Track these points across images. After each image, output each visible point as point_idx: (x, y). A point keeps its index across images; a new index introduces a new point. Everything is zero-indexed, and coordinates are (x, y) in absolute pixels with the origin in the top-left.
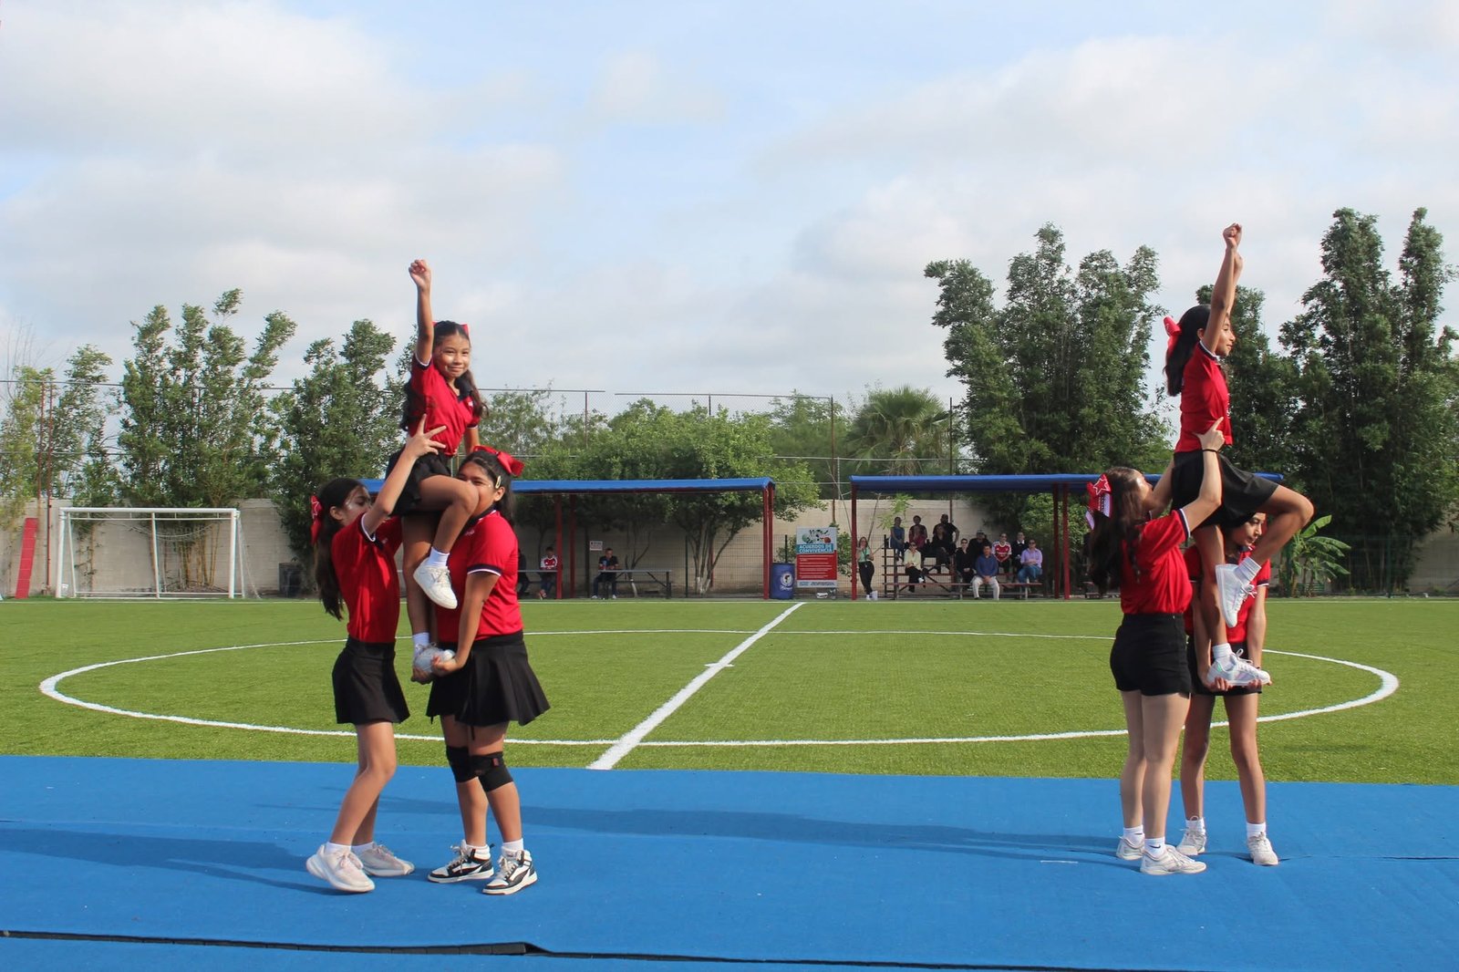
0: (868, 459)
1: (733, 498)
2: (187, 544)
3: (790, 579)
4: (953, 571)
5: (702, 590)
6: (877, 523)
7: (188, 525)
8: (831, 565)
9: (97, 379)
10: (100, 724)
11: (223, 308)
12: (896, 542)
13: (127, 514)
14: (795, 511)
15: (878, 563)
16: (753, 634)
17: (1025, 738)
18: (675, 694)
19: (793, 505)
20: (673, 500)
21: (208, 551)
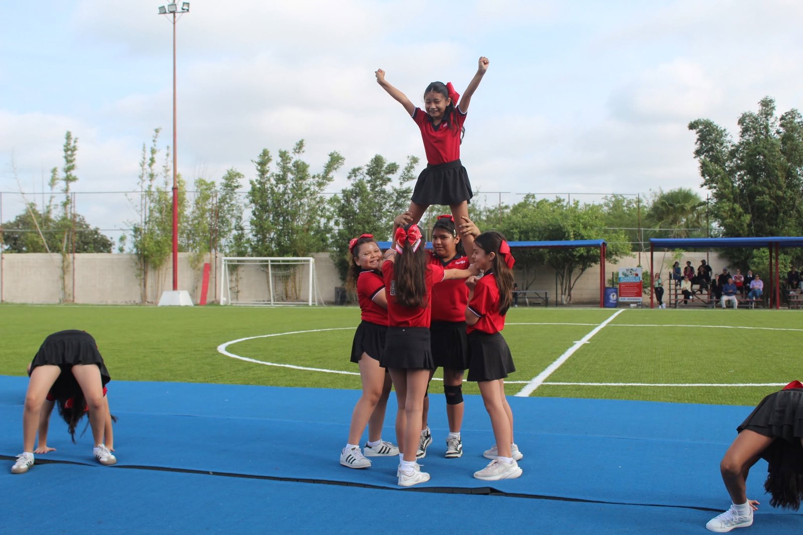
0: (657, 229)
1: (582, 251)
2: (287, 276)
3: (615, 296)
4: (710, 292)
5: (565, 302)
6: (665, 265)
7: (287, 267)
8: (638, 289)
9: (237, 187)
10: (250, 368)
11: (297, 151)
12: (676, 276)
13: (255, 261)
14: (617, 258)
15: (666, 288)
16: (597, 326)
17: (766, 385)
18: (558, 357)
19: (616, 254)
20: (549, 252)
21: (297, 280)
